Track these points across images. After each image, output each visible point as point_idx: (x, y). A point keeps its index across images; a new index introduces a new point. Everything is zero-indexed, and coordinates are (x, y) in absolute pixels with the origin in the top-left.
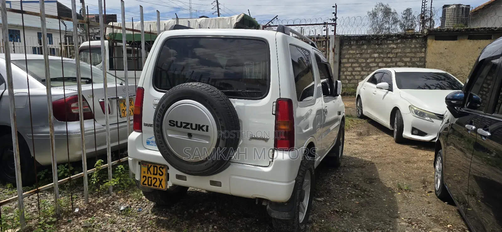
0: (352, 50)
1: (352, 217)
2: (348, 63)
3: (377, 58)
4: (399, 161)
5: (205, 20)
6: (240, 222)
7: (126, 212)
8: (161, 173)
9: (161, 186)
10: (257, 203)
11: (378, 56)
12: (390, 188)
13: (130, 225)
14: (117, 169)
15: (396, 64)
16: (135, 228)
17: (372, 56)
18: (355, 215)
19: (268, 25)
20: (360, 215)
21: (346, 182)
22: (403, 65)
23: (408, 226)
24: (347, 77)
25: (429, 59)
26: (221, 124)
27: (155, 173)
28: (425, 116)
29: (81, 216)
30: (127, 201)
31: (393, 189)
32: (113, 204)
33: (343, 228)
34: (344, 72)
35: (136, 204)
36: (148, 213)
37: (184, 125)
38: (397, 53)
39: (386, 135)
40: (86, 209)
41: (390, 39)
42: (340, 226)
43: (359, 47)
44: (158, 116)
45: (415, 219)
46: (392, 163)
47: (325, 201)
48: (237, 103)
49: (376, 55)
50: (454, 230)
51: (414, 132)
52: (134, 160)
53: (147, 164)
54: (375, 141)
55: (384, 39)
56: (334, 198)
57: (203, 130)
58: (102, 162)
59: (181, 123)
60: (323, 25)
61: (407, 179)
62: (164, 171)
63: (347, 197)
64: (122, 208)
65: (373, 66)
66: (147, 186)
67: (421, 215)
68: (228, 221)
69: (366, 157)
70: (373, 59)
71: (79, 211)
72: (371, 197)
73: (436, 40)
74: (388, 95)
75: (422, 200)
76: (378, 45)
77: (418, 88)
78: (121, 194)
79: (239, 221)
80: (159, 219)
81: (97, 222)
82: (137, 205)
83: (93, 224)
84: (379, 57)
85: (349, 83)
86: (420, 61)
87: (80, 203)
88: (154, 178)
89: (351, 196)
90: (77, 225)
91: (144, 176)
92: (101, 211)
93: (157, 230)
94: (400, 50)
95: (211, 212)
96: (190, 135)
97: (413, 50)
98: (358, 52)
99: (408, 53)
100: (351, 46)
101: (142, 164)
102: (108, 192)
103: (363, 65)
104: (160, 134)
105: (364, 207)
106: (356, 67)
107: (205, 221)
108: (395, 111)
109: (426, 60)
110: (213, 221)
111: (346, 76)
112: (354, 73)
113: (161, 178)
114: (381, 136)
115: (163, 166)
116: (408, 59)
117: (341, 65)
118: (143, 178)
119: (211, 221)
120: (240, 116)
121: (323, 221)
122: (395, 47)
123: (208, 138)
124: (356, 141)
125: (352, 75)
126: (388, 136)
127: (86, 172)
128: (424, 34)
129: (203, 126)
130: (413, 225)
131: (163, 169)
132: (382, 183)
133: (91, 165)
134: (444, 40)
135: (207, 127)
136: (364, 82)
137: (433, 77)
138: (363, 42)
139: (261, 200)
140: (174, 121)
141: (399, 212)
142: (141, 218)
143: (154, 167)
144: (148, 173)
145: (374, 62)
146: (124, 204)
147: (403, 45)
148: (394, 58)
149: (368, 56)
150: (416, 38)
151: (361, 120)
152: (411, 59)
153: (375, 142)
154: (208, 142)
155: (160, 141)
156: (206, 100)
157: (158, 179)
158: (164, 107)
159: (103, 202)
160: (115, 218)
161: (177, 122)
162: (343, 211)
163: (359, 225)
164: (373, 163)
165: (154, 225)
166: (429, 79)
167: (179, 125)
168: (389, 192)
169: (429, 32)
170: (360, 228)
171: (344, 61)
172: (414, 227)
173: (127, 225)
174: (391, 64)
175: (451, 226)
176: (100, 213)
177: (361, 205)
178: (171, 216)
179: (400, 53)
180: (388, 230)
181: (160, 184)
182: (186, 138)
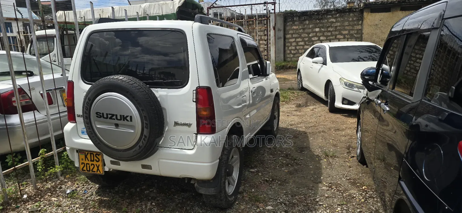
0: (295, 25)
1: (280, 185)
2: (292, 38)
3: (318, 32)
4: (330, 129)
5: (149, 5)
7: (72, 195)
8: (97, 160)
9: (98, 171)
10: (186, 182)
11: (319, 31)
12: (318, 155)
13: (74, 207)
14: (63, 155)
15: (336, 37)
16: (78, 210)
17: (314, 30)
18: (283, 183)
19: (212, 6)
20: (288, 183)
21: (279, 152)
22: (342, 38)
23: (328, 190)
24: (291, 52)
25: (366, 30)
26: (143, 113)
27: (92, 159)
28: (353, 87)
29: (29, 202)
30: (74, 184)
31: (320, 157)
32: (61, 188)
33: (270, 196)
34: (288, 47)
35: (82, 187)
36: (92, 195)
37: (109, 116)
38: (337, 27)
39: (323, 105)
40: (34, 195)
41: (330, 13)
42: (268, 194)
43: (301, 23)
44: (85, 108)
45: (335, 183)
46: (323, 132)
47: (258, 172)
48: (160, 93)
49: (317, 30)
50: (368, 191)
51: (344, 102)
52: (72, 149)
53: (84, 152)
54: (312, 111)
55: (324, 13)
56: (267, 168)
57: (128, 121)
58: (45, 151)
59: (107, 114)
60: (263, 5)
61: (335, 146)
62: (100, 157)
63: (278, 166)
64: (68, 191)
65: (315, 40)
66: (86, 171)
67: (341, 179)
68: (166, 197)
69: (301, 127)
70: (315, 34)
71: (27, 196)
72: (300, 165)
73: (371, 12)
74: (323, 68)
75: (344, 165)
76: (319, 20)
77: (352, 60)
78: (69, 178)
79: (176, 197)
80: (102, 199)
81: (43, 206)
82: (83, 188)
83: (39, 209)
84: (320, 32)
85: (293, 57)
86: (357, 34)
87: (29, 189)
88: (92, 164)
89: (282, 165)
90: (24, 210)
91: (82, 163)
92: (49, 195)
93: (99, 210)
94: (339, 24)
95: (151, 190)
96: (117, 125)
97: (351, 23)
98: (300, 27)
99: (346, 26)
100: (294, 21)
101: (80, 152)
102: (57, 177)
103: (306, 39)
104: (90, 125)
105: (292, 174)
106: (300, 42)
107: (145, 199)
108: (329, 83)
109: (363, 32)
110: (152, 199)
111: (290, 50)
112: (298, 48)
113: (98, 164)
114: (318, 106)
115: (97, 154)
116: (346, 32)
117: (286, 40)
118: (82, 164)
119: (150, 198)
120: (164, 105)
121: (253, 190)
122: (334, 20)
123: (132, 127)
124: (295, 113)
125: (296, 49)
126: (324, 106)
127: (30, 161)
128: (361, 7)
129: (127, 116)
130: (332, 188)
131: (98, 156)
132: (311, 151)
133: (35, 154)
134: (378, 13)
135: (131, 117)
136: (304, 57)
137: (365, 50)
138: (305, 18)
139: (190, 179)
140: (100, 113)
141: (322, 178)
142: (86, 200)
143: (91, 154)
144: (85, 160)
145: (316, 36)
146: (71, 187)
147: (342, 19)
148: (334, 31)
149: (310, 31)
150: (353, 12)
151: (302, 92)
152: (349, 32)
153: (311, 113)
154: (133, 131)
155: (90, 132)
156: (127, 92)
157: (95, 166)
158: (90, 100)
159: (51, 187)
160: (61, 202)
161: (103, 114)
162: (273, 180)
163: (285, 192)
164: (306, 133)
165: (96, 206)
166: (363, 52)
167: (105, 116)
168: (316, 159)
169: (365, 6)
170: (285, 195)
171: (288, 36)
172: (332, 191)
173: (72, 207)
174: (331, 37)
175: (366, 187)
176: (47, 198)
177: (290, 173)
178: (113, 197)
179: (340, 26)
180: (310, 195)
181: (98, 169)
182: (113, 128)
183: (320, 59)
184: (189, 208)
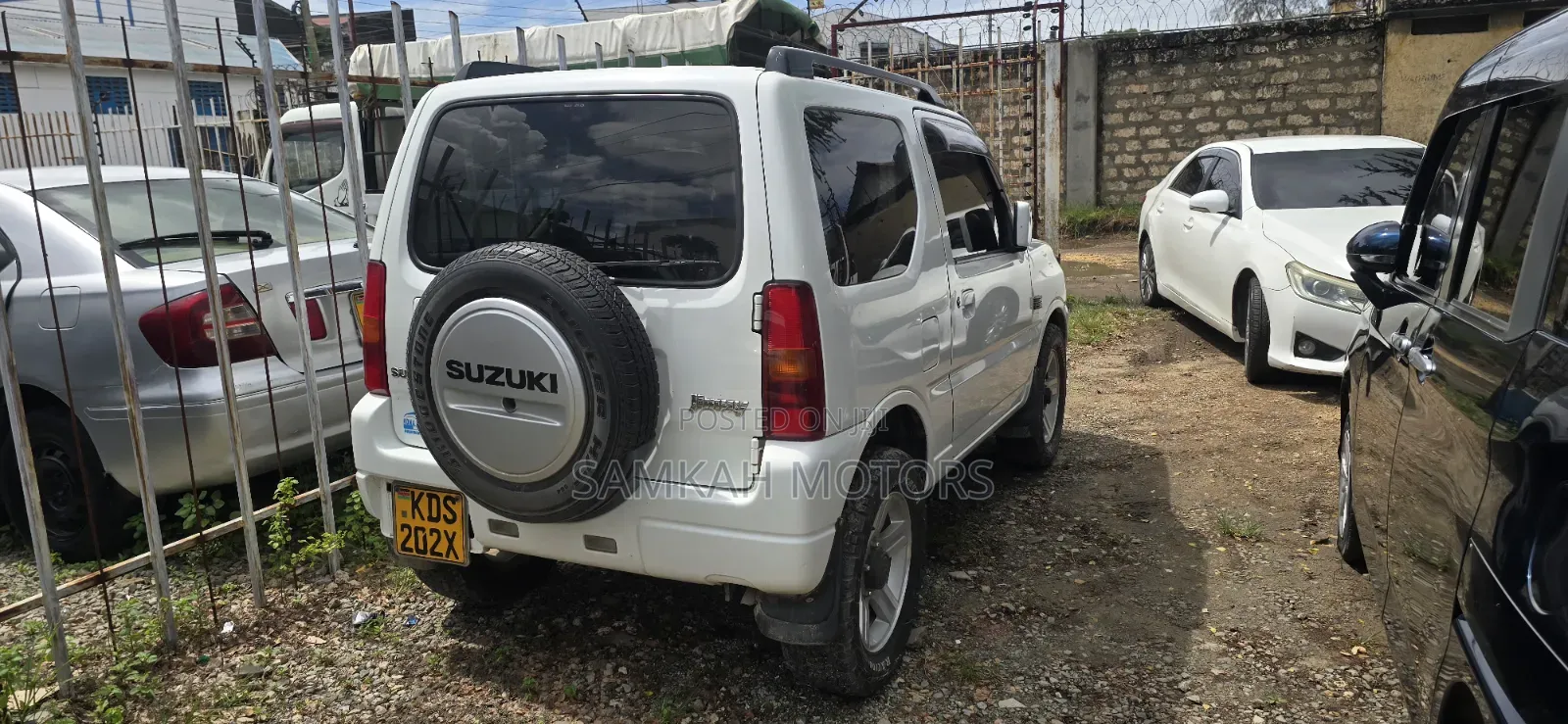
0: (1139, 82)
1: (1053, 627)
2: (1126, 125)
3: (1220, 102)
4: (1246, 442)
5: (639, 22)
6: (699, 652)
7: (369, 631)
8: (450, 517)
9: (451, 553)
10: (728, 599)
11: (1223, 99)
12: (1195, 532)
13: (374, 667)
14: (348, 501)
15: (1283, 121)
16: (385, 677)
17: (1204, 98)
18: (1066, 620)
19: (848, 21)
20: (1081, 622)
21: (1058, 517)
22: (1307, 123)
23: (1225, 653)
24: (1123, 173)
25: (1396, 97)
26: (592, 367)
27: (434, 515)
28: (1335, 297)
29: (238, 645)
30: (379, 595)
31: (1203, 537)
32: (337, 606)
33: (1016, 664)
34: (1112, 156)
35: (403, 605)
36: (433, 632)
37: (487, 374)
38: (1286, 84)
39: (1226, 358)
40: (256, 625)
41: (1262, 39)
42: (1008, 658)
43: (1159, 73)
44: (416, 348)
45: (1252, 631)
46: (1220, 450)
47: (979, 580)
48: (647, 301)
49: (1217, 95)
50: (1368, 662)
51: (1302, 349)
52: (373, 479)
53: (411, 490)
54: (1184, 379)
55: (1241, 39)
56: (1012, 568)
57: (543, 389)
58: (294, 485)
59: (480, 367)
60: (1023, 12)
61: (1258, 500)
62: (457, 508)
63: (1052, 565)
64: (359, 618)
65: (1209, 130)
66: (415, 553)
67: (1274, 615)
68: (666, 649)
69: (1142, 433)
70: (1208, 109)
71: (234, 629)
72: (1130, 562)
73: (1414, 33)
74: (1227, 229)
75: (1289, 568)
76: (1223, 60)
77: (1341, 200)
78: (365, 576)
79: (696, 650)
80: (461, 648)
81: (279, 661)
82: (405, 608)
83: (268, 668)
84: (1227, 102)
85: (1131, 191)
86: (1362, 108)
87: (243, 606)
88: (433, 531)
89: (1066, 564)
90: (223, 671)
91: (404, 526)
92: (299, 628)
93: (450, 682)
94: (1295, 75)
95: (616, 624)
96: (510, 404)
97: (1340, 72)
98: (1156, 88)
99: (1323, 81)
100: (1132, 68)
101: (397, 490)
102: (329, 572)
103: (1177, 129)
104: (426, 403)
105: (1097, 594)
106: (1154, 137)
107: (596, 653)
108: (1246, 279)
109: (1384, 102)
110: (618, 653)
111: (1120, 168)
112: (1146, 158)
113: (450, 529)
114: (1208, 361)
115: (451, 497)
116: (1324, 104)
117: (1104, 133)
118: (402, 530)
119: (613, 650)
120: (658, 340)
121: (958, 642)
122: (1278, 63)
123: (556, 411)
124: (1123, 383)
125: (1139, 163)
126: (1231, 360)
127: (249, 514)
128: (1376, 15)
129: (542, 375)
130: (1239, 648)
131: (454, 503)
132: (1172, 515)
133: (263, 493)
134: (1441, 34)
135: (553, 378)
136: (1161, 190)
137: (1392, 165)
138: (1171, 56)
139: (739, 590)
140: (460, 364)
141: (1205, 610)
142: (411, 647)
143: (431, 497)
144: (414, 517)
145: (1213, 118)
146: (369, 605)
147: (1307, 58)
148: (1276, 100)
149: (1192, 99)
150: (1348, 32)
151: (1155, 311)
152: (1333, 103)
153: (1181, 384)
154: (558, 424)
155: (428, 423)
156: (544, 298)
157: (443, 534)
158: (432, 320)
159: (308, 601)
160: (335, 649)
161: (468, 365)
162: (1029, 611)
163: (1068, 652)
164: (1159, 454)
165: (441, 667)
166: (1378, 171)
167: (475, 374)
168: (1189, 545)
169: (1392, 10)
170: (1068, 662)
171: (1111, 119)
172: (1240, 656)
173: (365, 668)
174: (1268, 123)
175: (1363, 649)
176: (294, 635)
177: (1092, 589)
178: (496, 640)
179: (1297, 83)
180: (1158, 666)
181: (451, 547)
182: (497, 412)
183: (1218, 196)
184: (738, 690)
